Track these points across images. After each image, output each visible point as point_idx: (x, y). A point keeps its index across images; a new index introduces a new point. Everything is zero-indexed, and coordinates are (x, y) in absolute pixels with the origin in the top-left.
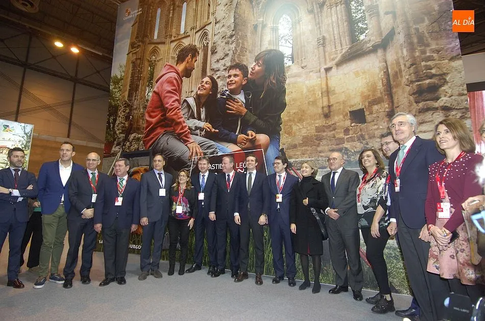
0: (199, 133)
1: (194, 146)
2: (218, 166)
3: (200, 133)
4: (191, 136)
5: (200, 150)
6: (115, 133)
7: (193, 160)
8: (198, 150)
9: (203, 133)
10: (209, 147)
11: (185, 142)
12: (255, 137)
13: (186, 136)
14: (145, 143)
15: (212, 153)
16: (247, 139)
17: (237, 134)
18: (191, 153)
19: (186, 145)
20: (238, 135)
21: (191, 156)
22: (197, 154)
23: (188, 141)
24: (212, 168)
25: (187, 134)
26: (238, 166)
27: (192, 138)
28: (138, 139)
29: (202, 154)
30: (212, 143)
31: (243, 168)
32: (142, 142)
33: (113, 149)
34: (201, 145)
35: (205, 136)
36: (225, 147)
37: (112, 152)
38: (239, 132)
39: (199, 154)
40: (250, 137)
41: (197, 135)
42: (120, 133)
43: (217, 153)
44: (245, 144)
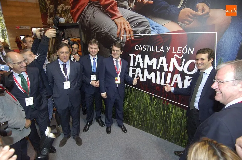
0: (127, 5)
1: (122, 21)
2: (149, 47)
3: (129, 5)
4: (118, 9)
5: (129, 27)
6: (46, 3)
7: (122, 38)
8: (127, 27)
9: (133, 5)
10: (139, 24)
11: (112, 16)
12: (208, 13)
13: (112, 9)
14: (73, 15)
15: (143, 32)
16: (194, 15)
17: (179, 7)
18: (119, 31)
19: (113, 20)
20: (180, 9)
21: (119, 34)
22: (126, 32)
23: (115, 15)
24: (143, 49)
25: (113, 6)
26: (176, 50)
27: (120, 12)
28: (66, 11)
29: (132, 33)
30: (144, 18)
31: (182, 54)
32: (70, 13)
33: (49, 20)
34: (130, 20)
35: (135, 10)
36: (160, 26)
37: (48, 23)
38: (183, 5)
39: (128, 32)
40: (200, 13)
41: (125, 7)
42: (50, 4)
43: (149, 32)
44: (190, 22)
